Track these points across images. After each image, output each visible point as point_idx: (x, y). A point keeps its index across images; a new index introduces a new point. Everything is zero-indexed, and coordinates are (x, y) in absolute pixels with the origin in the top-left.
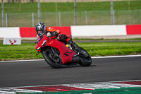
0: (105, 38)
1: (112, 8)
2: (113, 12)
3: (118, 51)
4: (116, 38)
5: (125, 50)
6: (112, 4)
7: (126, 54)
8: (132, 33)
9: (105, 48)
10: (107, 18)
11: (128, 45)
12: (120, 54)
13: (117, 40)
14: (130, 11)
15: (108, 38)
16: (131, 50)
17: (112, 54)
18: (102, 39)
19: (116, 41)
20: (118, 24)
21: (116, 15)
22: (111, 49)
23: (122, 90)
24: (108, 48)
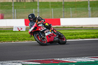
0: (84, 27)
1: (89, 6)
2: (89, 9)
3: (93, 35)
4: (92, 27)
6: (89, 3)
9: (84, 34)
10: (86, 13)
12: (94, 38)
13: (93, 28)
17: (89, 38)
18: (82, 27)
20: (93, 17)
22: (88, 34)
23: (96, 62)
24: (86, 34)
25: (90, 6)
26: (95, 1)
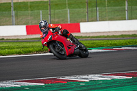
0: (5, 38)
1: (12, 9)
2: (13, 13)
3: (18, 50)
4: (16, 38)
5: (25, 49)
6: (12, 5)
7: (26, 53)
8: (32, 34)
9: (5, 48)
10: (8, 19)
11: (28, 45)
12: (20, 53)
14: (30, 12)
15: (8, 38)
16: (31, 49)
17: (13, 54)
18: (3, 39)
19: (17, 40)
20: (18, 25)
21: (16, 15)
22: (12, 48)
23: (23, 88)
24: (9, 48)
25: (14, 10)
26: (20, 3)
